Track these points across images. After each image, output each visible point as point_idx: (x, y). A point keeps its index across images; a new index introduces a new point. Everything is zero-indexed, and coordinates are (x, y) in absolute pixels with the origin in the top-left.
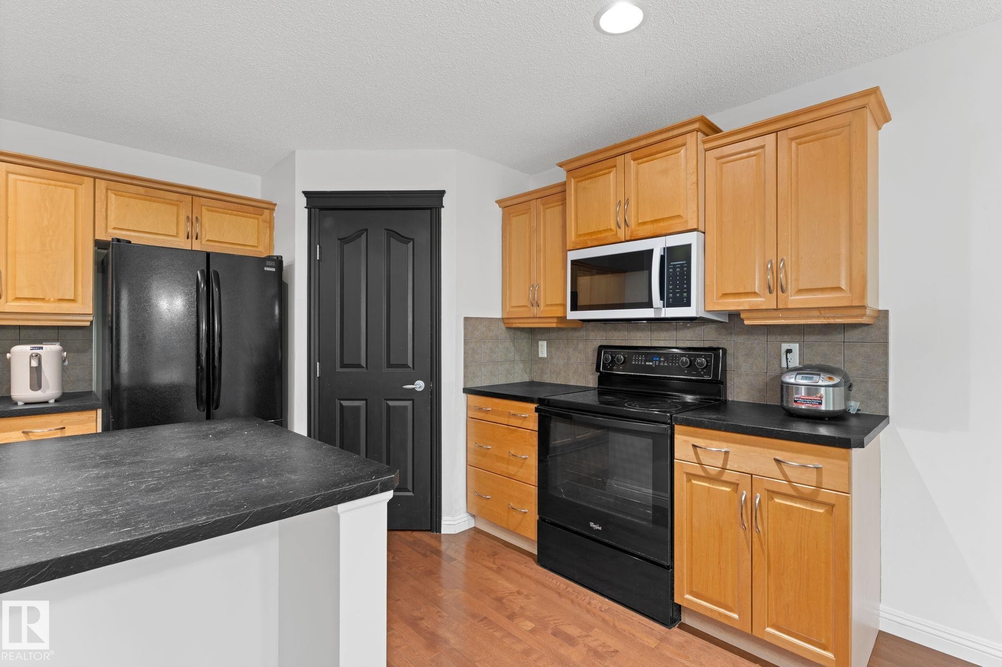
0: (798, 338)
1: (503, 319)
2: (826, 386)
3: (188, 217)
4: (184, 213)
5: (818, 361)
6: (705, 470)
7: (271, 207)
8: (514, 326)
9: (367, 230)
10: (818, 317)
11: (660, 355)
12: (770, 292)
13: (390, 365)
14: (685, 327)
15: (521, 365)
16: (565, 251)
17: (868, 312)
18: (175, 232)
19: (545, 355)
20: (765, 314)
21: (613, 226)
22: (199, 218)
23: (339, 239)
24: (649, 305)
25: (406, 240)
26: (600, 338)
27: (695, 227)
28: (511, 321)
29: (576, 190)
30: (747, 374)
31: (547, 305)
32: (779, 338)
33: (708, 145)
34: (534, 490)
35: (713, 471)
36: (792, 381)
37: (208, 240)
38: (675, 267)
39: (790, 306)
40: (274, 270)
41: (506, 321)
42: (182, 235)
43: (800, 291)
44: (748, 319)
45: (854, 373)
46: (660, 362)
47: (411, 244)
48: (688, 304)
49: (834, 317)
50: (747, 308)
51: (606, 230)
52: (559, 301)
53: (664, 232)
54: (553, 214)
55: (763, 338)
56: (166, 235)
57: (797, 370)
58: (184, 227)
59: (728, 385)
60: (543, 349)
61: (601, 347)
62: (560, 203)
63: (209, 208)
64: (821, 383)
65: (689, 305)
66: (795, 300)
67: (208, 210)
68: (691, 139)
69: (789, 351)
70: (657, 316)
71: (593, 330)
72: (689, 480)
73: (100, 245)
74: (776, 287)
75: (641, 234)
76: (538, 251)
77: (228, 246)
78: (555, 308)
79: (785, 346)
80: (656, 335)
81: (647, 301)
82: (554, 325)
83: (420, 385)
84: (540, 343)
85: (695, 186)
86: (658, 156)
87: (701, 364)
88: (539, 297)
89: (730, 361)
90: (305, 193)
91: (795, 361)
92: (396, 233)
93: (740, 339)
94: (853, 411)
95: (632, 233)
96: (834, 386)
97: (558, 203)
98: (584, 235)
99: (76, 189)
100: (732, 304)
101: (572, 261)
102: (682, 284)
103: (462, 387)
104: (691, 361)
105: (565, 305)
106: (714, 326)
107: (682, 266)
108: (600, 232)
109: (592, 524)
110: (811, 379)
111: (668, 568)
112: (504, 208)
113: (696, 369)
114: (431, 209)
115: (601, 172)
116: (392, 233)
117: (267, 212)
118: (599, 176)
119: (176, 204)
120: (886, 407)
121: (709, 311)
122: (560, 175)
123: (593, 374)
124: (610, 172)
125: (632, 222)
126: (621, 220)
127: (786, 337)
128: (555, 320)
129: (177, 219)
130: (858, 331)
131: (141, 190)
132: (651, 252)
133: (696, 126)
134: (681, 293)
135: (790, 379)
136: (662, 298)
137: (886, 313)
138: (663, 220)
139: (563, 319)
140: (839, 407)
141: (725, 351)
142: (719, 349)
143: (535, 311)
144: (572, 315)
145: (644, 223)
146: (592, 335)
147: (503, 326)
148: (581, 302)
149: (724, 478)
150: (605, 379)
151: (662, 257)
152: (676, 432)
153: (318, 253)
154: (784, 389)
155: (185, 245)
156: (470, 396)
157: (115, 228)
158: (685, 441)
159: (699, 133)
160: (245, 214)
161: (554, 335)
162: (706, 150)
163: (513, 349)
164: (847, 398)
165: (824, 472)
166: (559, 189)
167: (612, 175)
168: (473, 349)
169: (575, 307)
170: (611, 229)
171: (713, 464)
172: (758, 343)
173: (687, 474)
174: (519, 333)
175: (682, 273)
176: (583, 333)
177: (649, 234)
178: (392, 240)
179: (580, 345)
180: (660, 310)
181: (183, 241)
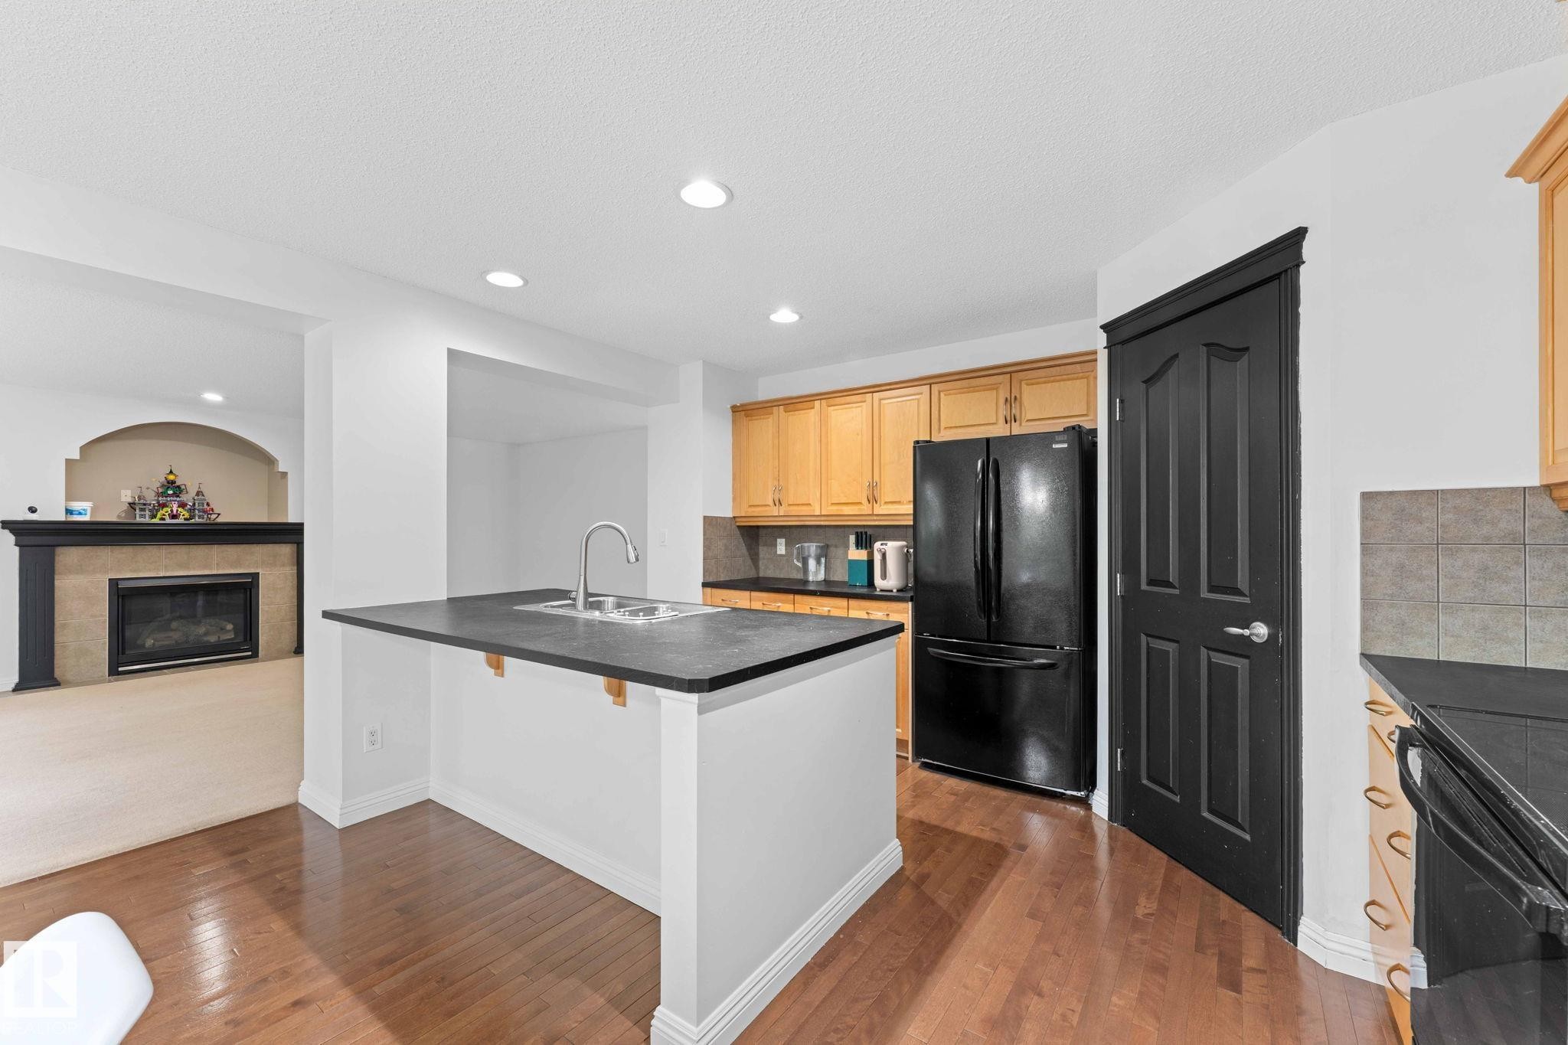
3: (1007, 399)
4: (1003, 395)
9: (1178, 357)
18: (995, 419)
22: (1018, 396)
23: (1144, 381)
25: (1235, 354)
37: (1028, 421)
40: (1066, 445)
42: (1001, 421)
47: (1243, 360)
56: (987, 424)
58: (1003, 411)
63: (1029, 381)
67: (1027, 385)
77: (1050, 422)
83: (1258, 630)
90: (1105, 325)
99: (919, 400)
114: (1276, 277)
116: (1215, 350)
119: (995, 387)
129: (997, 404)
131: (965, 384)
153: (1118, 410)
155: (1004, 430)
157: (945, 429)
160: (1071, 376)
168: (1402, 567)
178: (1214, 361)
181: (1002, 427)
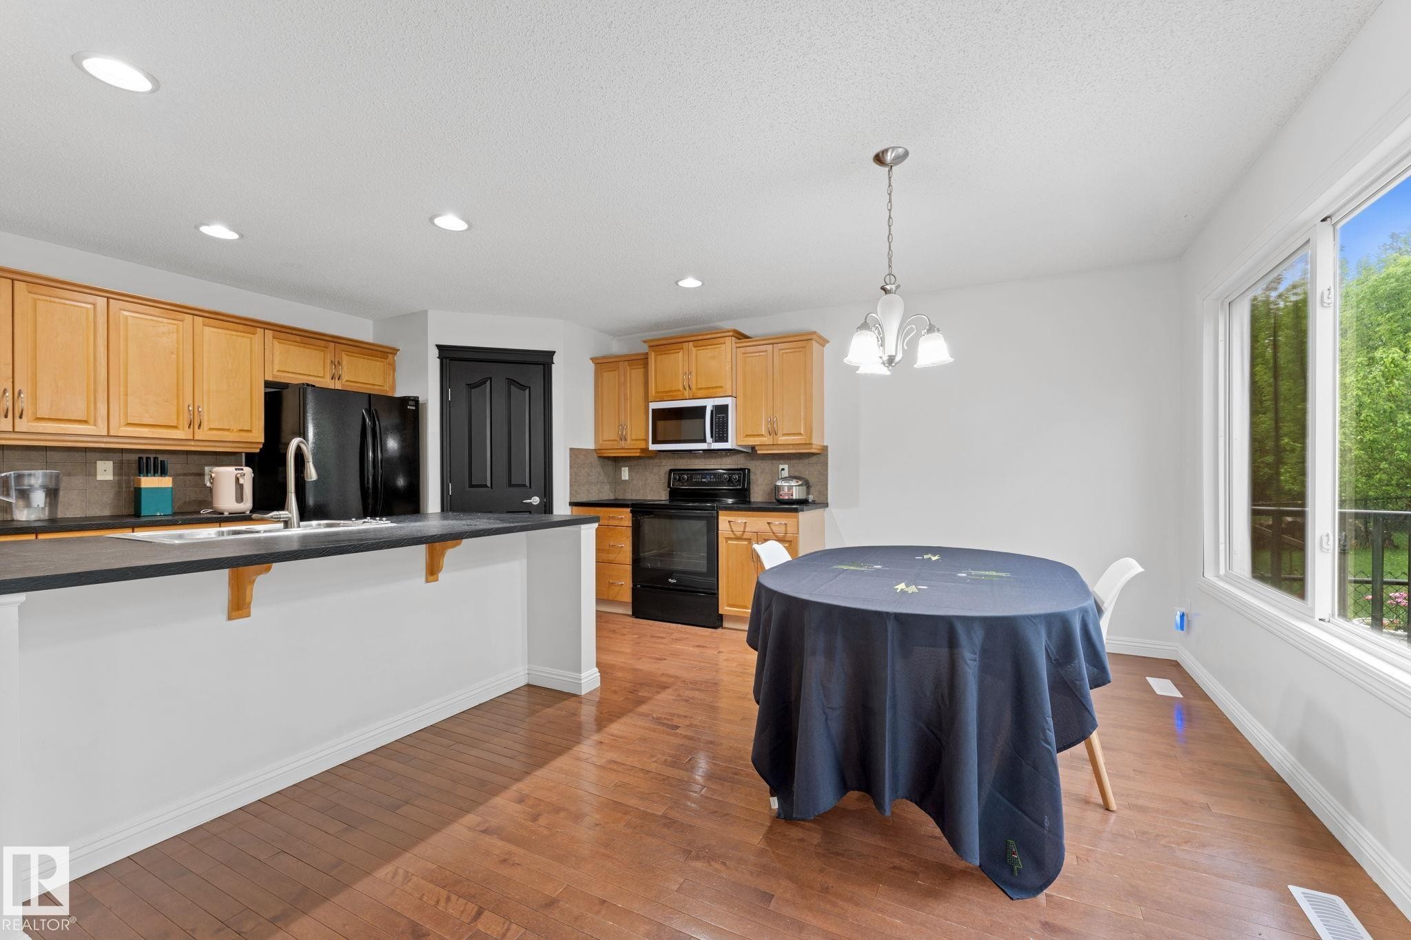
0: (788, 462)
1: (595, 450)
2: (796, 486)
3: (332, 362)
4: (329, 358)
5: (797, 474)
6: (735, 534)
7: (395, 352)
8: (605, 455)
9: (491, 378)
10: (792, 449)
11: (711, 474)
12: (770, 435)
13: (510, 485)
14: (726, 456)
15: (608, 486)
16: (647, 401)
17: (813, 446)
18: (323, 373)
20: (768, 447)
21: (681, 388)
22: (341, 361)
23: (468, 385)
24: (704, 441)
25: (523, 387)
26: (669, 464)
27: (730, 394)
28: (603, 451)
29: (655, 361)
30: (762, 485)
31: (632, 440)
32: (778, 462)
33: (738, 345)
34: (629, 568)
35: (738, 534)
36: (780, 484)
37: (347, 381)
38: (719, 418)
39: (779, 443)
40: (414, 408)
41: (598, 451)
42: (328, 377)
43: (784, 435)
44: (759, 450)
45: (812, 480)
46: (711, 478)
47: (527, 391)
48: (727, 441)
49: (799, 449)
50: (759, 444)
51: (676, 391)
52: (642, 437)
53: (713, 396)
54: (637, 374)
55: (770, 462)
56: (315, 376)
57: (784, 479)
58: (329, 369)
59: (751, 492)
60: (625, 474)
61: (671, 471)
62: (642, 366)
63: (348, 353)
64: (792, 484)
66: (782, 439)
67: (347, 355)
68: (728, 340)
69: (783, 469)
70: (709, 448)
71: (664, 459)
72: (727, 542)
73: (268, 384)
74: (773, 432)
75: (699, 396)
76: (626, 399)
77: (361, 385)
78: (638, 442)
79: (781, 467)
80: (708, 461)
81: (703, 438)
82: (638, 455)
83: (536, 500)
84: (623, 469)
85: (730, 370)
86: (709, 347)
87: (735, 479)
88: (626, 433)
89: (752, 477)
90: (438, 346)
91: (785, 474)
92: (514, 381)
93: (758, 463)
94: (810, 501)
95: (693, 394)
96: (799, 485)
97: (640, 366)
98: (662, 392)
99: (251, 339)
100: (751, 441)
101: (653, 410)
102: (723, 429)
103: (568, 501)
104: (730, 477)
105: (647, 441)
106: (743, 455)
107: (723, 418)
108: (671, 391)
109: (670, 580)
110: (788, 483)
111: (715, 594)
112: (596, 364)
113: (732, 482)
114: (544, 364)
115: (673, 351)
116: (511, 382)
117: (390, 356)
118: (672, 353)
119: (323, 350)
120: (827, 498)
121: (739, 445)
122: (645, 348)
123: (665, 490)
124: (679, 352)
125: (694, 388)
126: (686, 385)
127: (782, 462)
128: (639, 451)
129: (324, 363)
130: (814, 457)
131: (298, 339)
132: (704, 408)
133: (731, 334)
134: (723, 434)
135: (779, 483)
136: (712, 437)
137: (827, 447)
138: (713, 388)
139: (646, 450)
140: (803, 497)
141: (749, 470)
142: (745, 469)
143: (623, 444)
144: (653, 447)
145: (701, 389)
146: (664, 462)
147: (595, 455)
148: (659, 438)
149: (744, 537)
150: (674, 493)
151: (712, 411)
152: (720, 515)
153: (450, 395)
154: (777, 489)
155: (331, 384)
156: (574, 508)
157: (278, 371)
158: (725, 520)
159: (733, 338)
160: (374, 358)
161: (635, 462)
162: (737, 347)
163: (602, 474)
164: (808, 493)
165: (788, 525)
166: (643, 357)
167: (681, 354)
168: (576, 473)
169: (654, 442)
170: (680, 391)
171: (738, 530)
172: (766, 465)
173: (726, 538)
174: (606, 461)
175: (723, 422)
176: (657, 461)
177: (705, 396)
179: (655, 470)
180: (711, 444)
181: (329, 381)
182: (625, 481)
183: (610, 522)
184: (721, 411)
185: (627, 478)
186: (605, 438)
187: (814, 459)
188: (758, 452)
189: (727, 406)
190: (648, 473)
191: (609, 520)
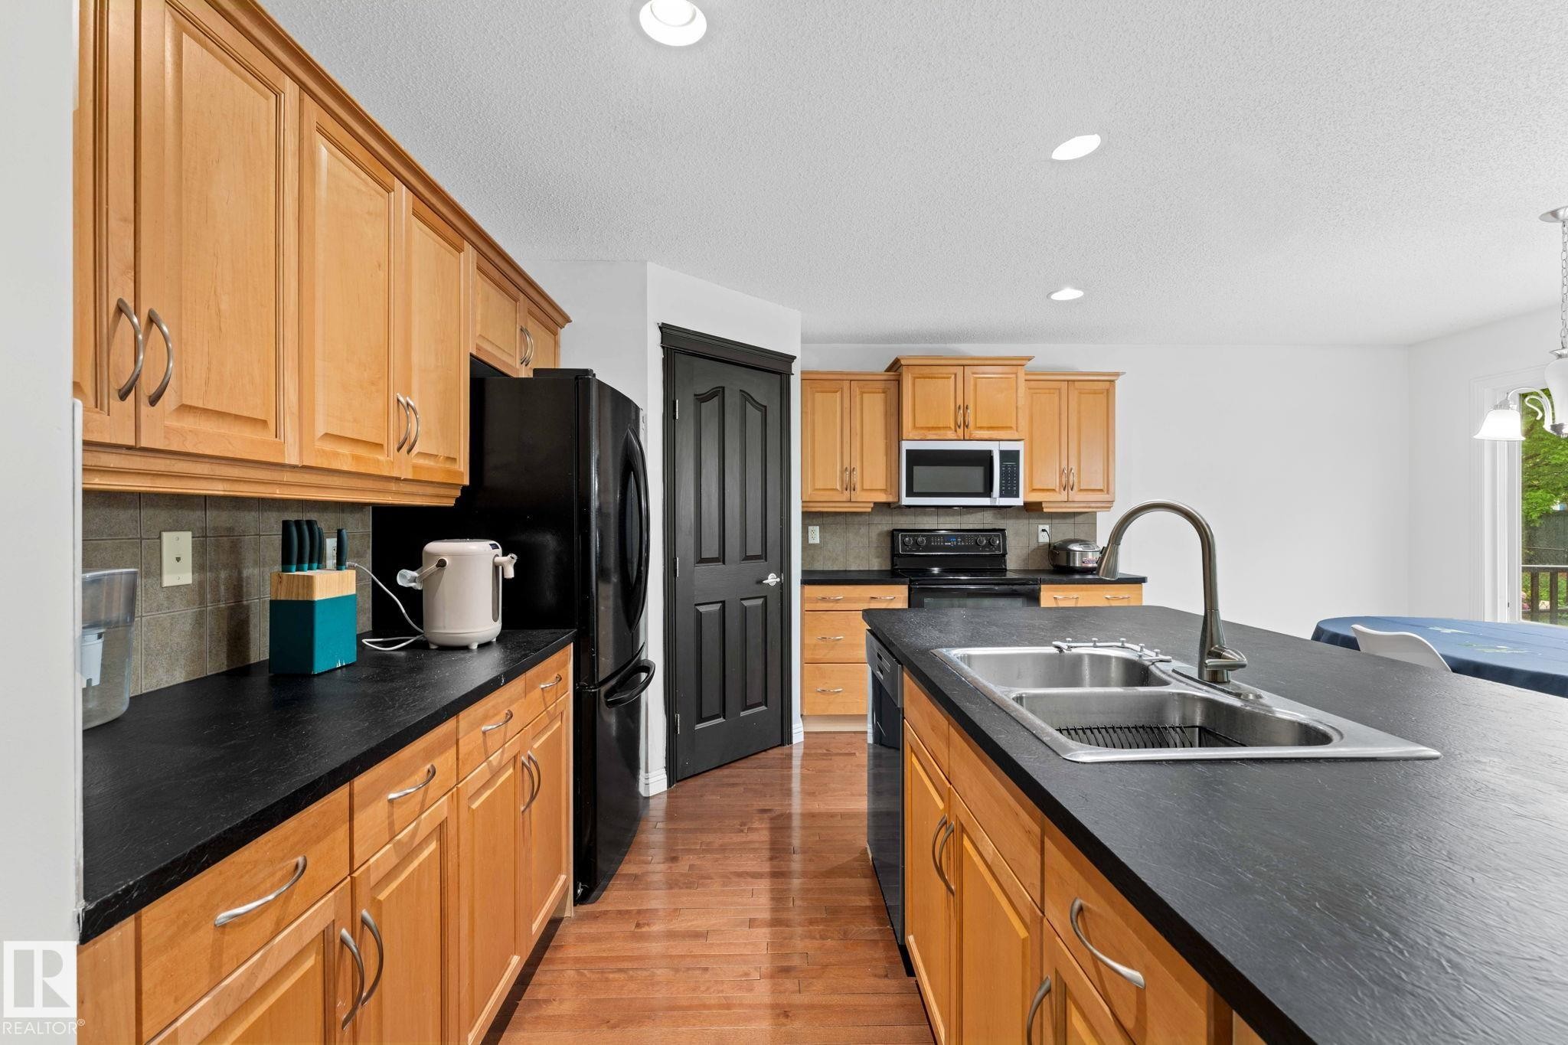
0: (1049, 521)
3: (522, 331)
4: (519, 321)
5: (1060, 536)
8: (813, 510)
9: (723, 389)
11: (957, 537)
12: (1064, 489)
13: (745, 557)
16: (898, 439)
17: (1112, 505)
18: (514, 350)
19: (817, 541)
20: (1058, 505)
21: (952, 425)
22: (528, 332)
23: (695, 395)
24: (987, 495)
25: (758, 406)
27: (1020, 438)
28: (811, 504)
29: (913, 386)
30: (1016, 549)
32: (1037, 521)
33: (1026, 377)
38: (1006, 467)
39: (1074, 500)
41: (805, 504)
43: (1081, 490)
44: (1047, 507)
46: (957, 542)
47: (762, 412)
49: (1097, 508)
50: (1049, 500)
51: (943, 427)
52: (880, 486)
53: (999, 438)
54: (872, 399)
55: (1025, 522)
58: (519, 345)
60: (814, 535)
61: (896, 532)
62: (888, 391)
65: (1018, 497)
66: (1078, 496)
69: (1043, 531)
70: (993, 504)
74: (1067, 487)
75: (982, 437)
76: (854, 434)
79: (1041, 527)
80: (941, 520)
81: (982, 491)
84: (811, 528)
88: (855, 481)
90: (660, 325)
92: (751, 396)
95: (974, 434)
97: (883, 391)
98: (923, 429)
101: (907, 451)
102: (1012, 480)
105: (889, 492)
107: (1012, 466)
108: (937, 428)
114: (780, 374)
115: (940, 376)
116: (746, 396)
118: (938, 378)
121: (1028, 501)
124: (949, 378)
125: (971, 425)
126: (960, 419)
127: (1041, 521)
129: (515, 330)
130: (1081, 516)
131: (496, 276)
132: (991, 453)
134: (1012, 487)
136: (1001, 490)
138: (997, 427)
139: (885, 504)
141: (1006, 531)
144: (906, 501)
145: (981, 427)
151: (1001, 458)
153: (678, 410)
157: (480, 337)
160: (547, 331)
161: (830, 520)
162: (1025, 381)
165: (1131, 600)
166: (883, 377)
169: (910, 493)
170: (950, 428)
172: (1021, 525)
175: (1012, 472)
176: (865, 518)
177: (987, 438)
178: (748, 405)
180: (995, 499)
181: (518, 366)
182: (814, 545)
183: (818, 604)
184: (1011, 457)
185: (818, 542)
186: (819, 485)
187: (1079, 519)
188: (1045, 510)
189: (1018, 452)
190: (851, 536)
191: (817, 602)
